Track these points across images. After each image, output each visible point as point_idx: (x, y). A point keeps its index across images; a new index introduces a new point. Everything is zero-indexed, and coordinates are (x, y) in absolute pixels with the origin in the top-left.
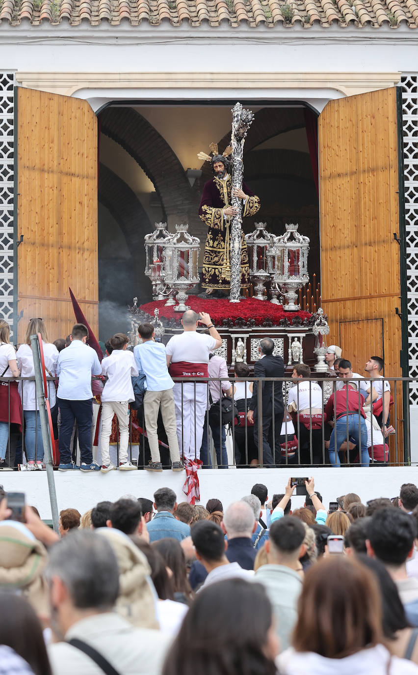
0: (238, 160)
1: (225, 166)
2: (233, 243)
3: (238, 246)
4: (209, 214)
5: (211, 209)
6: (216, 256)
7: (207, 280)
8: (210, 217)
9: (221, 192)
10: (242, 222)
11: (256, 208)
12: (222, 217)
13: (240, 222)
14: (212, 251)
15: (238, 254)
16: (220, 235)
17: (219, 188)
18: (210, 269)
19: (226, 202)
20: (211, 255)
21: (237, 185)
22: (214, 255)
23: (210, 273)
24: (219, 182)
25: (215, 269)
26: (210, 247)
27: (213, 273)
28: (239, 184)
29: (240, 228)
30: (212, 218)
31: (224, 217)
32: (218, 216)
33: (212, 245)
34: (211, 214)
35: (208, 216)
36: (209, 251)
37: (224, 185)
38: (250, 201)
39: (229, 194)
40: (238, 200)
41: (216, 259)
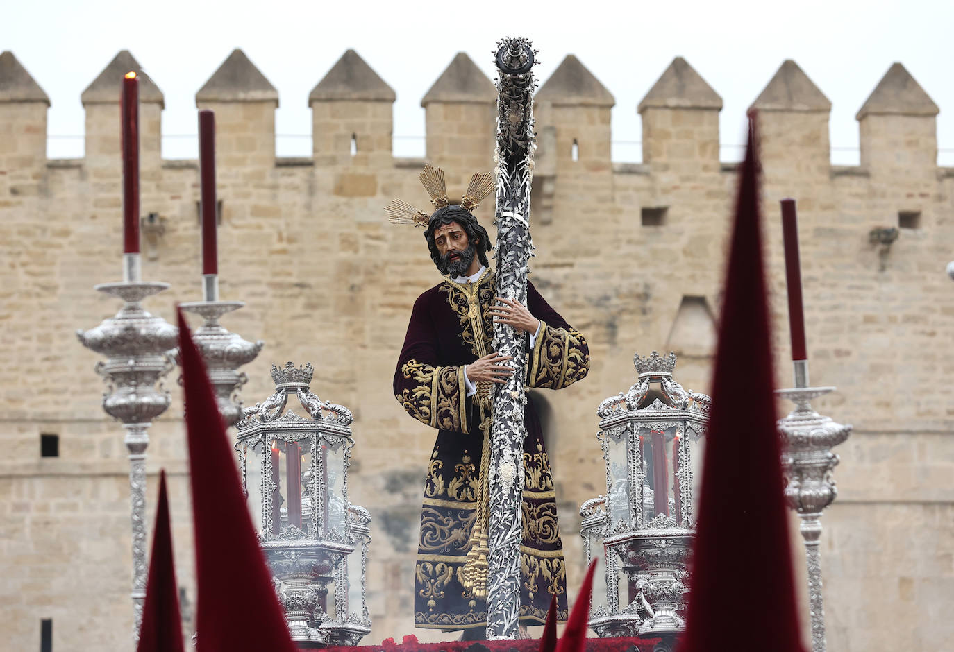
0: (512, 220)
1: (469, 236)
2: (497, 465)
3: (513, 470)
4: (422, 384)
5: (429, 368)
6: (459, 526)
7: (431, 603)
8: (427, 394)
9: (463, 319)
10: (525, 401)
11: (573, 364)
12: (462, 387)
13: (519, 402)
14: (443, 511)
15: (511, 496)
17: (454, 307)
18: (438, 568)
20: (441, 523)
21: (510, 291)
22: (451, 523)
23: (440, 579)
24: (457, 290)
25: (455, 565)
26: (437, 497)
27: (449, 578)
28: (516, 288)
30: (433, 397)
32: (448, 388)
33: (441, 492)
34: (429, 384)
35: (419, 392)
36: (432, 511)
37: (472, 297)
38: (549, 338)
39: (487, 323)
40: (511, 336)
41: (458, 534)
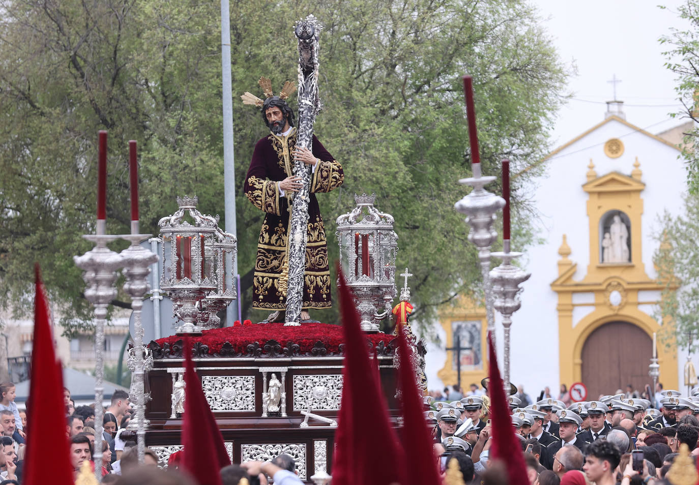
0: (306, 104)
1: (283, 113)
2: (293, 234)
3: (301, 237)
4: (258, 189)
5: (262, 181)
6: (275, 259)
7: (261, 297)
8: (260, 195)
9: (280, 155)
10: (309, 201)
11: (334, 180)
12: (277, 193)
13: (306, 201)
14: (268, 251)
15: (300, 250)
16: (281, 225)
17: (276, 149)
18: (265, 279)
19: (287, 170)
20: (267, 257)
21: (304, 143)
22: (272, 257)
23: (266, 285)
24: (277, 140)
25: (273, 278)
26: (265, 244)
27: (270, 285)
28: (306, 141)
29: (305, 209)
30: (263, 196)
31: (280, 194)
32: (270, 193)
33: (267, 241)
34: (261, 190)
35: (257, 193)
36: (263, 251)
37: (284, 144)
38: (322, 167)
39: (291, 158)
40: (303, 167)
41: (275, 263)
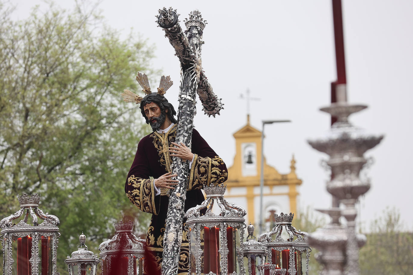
2: (167, 233)
8: (138, 194)
9: (160, 152)
12: (153, 192)
13: (181, 198)
22: (159, 260)
24: (158, 137)
26: (151, 246)
28: (185, 136)
30: (141, 195)
31: (155, 192)
32: (147, 191)
33: (153, 243)
34: (139, 189)
37: (164, 141)
40: (179, 163)
